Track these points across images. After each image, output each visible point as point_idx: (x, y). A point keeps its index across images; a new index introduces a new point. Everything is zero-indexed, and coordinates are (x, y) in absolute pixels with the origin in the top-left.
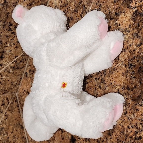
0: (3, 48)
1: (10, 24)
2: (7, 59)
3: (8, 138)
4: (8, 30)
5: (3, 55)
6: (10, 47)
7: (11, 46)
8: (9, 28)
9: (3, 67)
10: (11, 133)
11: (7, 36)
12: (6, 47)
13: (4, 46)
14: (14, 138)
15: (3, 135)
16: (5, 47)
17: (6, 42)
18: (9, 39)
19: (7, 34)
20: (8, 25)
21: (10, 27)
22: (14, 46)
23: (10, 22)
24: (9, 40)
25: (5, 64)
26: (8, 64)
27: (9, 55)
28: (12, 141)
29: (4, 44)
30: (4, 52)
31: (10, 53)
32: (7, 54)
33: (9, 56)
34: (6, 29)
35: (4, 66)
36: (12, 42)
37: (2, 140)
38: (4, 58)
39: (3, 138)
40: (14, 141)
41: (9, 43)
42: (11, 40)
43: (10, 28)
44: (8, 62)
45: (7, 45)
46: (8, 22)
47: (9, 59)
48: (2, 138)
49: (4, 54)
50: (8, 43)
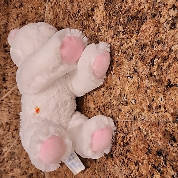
0: (4, 70)
1: (4, 46)
2: (11, 81)
3: (20, 163)
4: (4, 52)
5: (5, 78)
6: (11, 69)
7: (13, 68)
8: (4, 50)
9: (8, 89)
10: (24, 159)
11: (5, 58)
12: (7, 69)
13: (3, 68)
14: (27, 164)
15: (14, 160)
16: (5, 69)
17: (5, 64)
18: (7, 61)
19: (4, 56)
20: (3, 46)
21: (5, 48)
22: (15, 68)
23: (4, 44)
24: (9, 62)
25: (10, 86)
26: (14, 87)
27: (12, 77)
28: (25, 167)
29: (4, 67)
30: (6, 74)
31: (12, 75)
32: (10, 76)
33: (12, 79)
34: (2, 51)
35: (10, 89)
36: (12, 64)
37: (12, 164)
38: (7, 80)
39: (14, 163)
40: (27, 167)
41: (9, 65)
42: (11, 62)
43: (6, 50)
44: (13, 85)
45: (7, 67)
46: (3, 44)
47: (14, 82)
48: (12, 163)
49: (6, 76)
50: (7, 65)
